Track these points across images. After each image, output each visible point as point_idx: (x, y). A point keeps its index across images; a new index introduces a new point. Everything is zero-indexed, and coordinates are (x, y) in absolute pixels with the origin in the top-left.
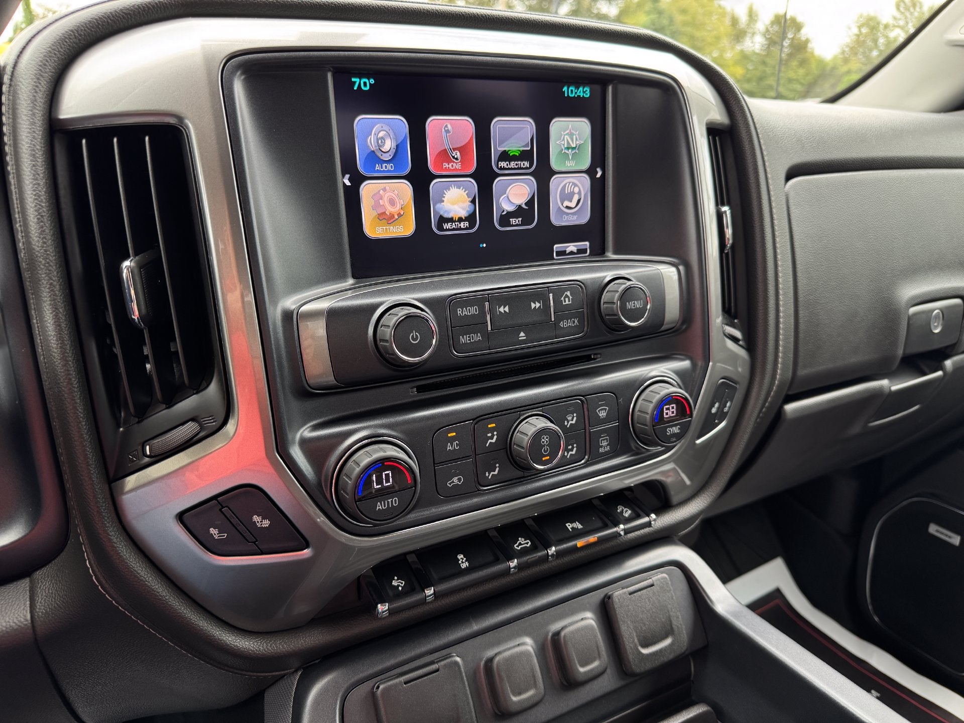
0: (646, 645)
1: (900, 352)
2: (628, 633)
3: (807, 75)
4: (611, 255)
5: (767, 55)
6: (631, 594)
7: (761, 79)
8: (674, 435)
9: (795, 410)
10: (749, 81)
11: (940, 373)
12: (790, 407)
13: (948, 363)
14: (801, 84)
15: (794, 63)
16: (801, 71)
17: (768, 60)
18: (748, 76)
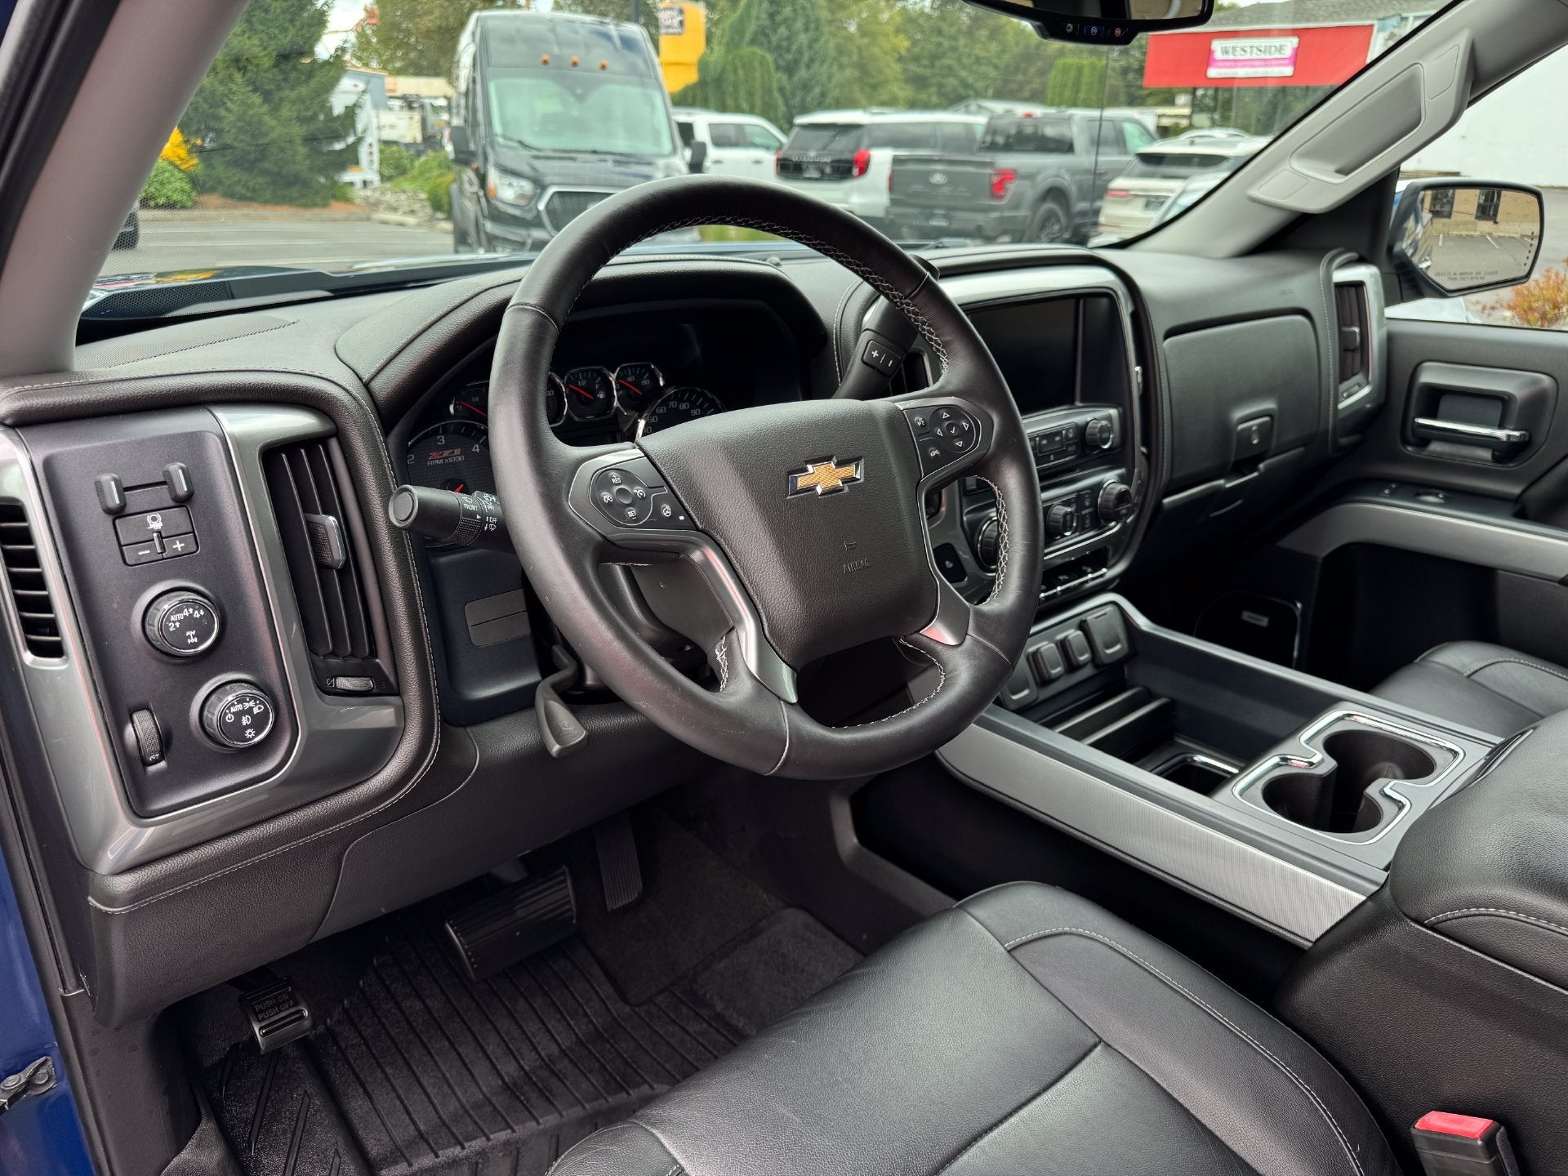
0: (1108, 647)
1: (1232, 459)
2: (1098, 641)
3: (1003, 51)
4: (1078, 404)
5: (942, 18)
6: (1097, 618)
7: (934, 57)
8: (1124, 514)
9: (1169, 503)
10: (916, 59)
11: (1255, 474)
12: (1166, 501)
13: (1261, 466)
14: (996, 67)
15: (983, 33)
16: (994, 47)
17: (945, 27)
18: (917, 50)
